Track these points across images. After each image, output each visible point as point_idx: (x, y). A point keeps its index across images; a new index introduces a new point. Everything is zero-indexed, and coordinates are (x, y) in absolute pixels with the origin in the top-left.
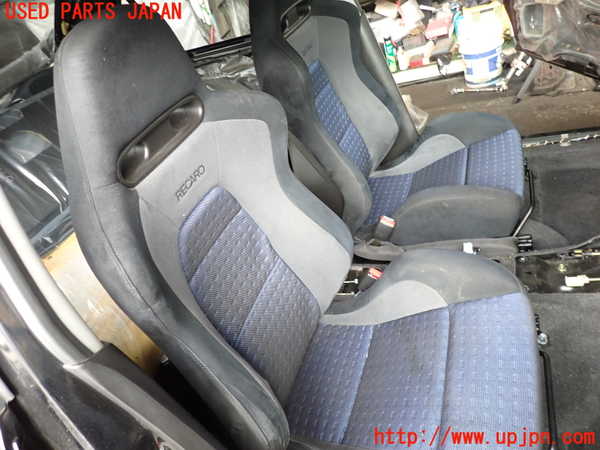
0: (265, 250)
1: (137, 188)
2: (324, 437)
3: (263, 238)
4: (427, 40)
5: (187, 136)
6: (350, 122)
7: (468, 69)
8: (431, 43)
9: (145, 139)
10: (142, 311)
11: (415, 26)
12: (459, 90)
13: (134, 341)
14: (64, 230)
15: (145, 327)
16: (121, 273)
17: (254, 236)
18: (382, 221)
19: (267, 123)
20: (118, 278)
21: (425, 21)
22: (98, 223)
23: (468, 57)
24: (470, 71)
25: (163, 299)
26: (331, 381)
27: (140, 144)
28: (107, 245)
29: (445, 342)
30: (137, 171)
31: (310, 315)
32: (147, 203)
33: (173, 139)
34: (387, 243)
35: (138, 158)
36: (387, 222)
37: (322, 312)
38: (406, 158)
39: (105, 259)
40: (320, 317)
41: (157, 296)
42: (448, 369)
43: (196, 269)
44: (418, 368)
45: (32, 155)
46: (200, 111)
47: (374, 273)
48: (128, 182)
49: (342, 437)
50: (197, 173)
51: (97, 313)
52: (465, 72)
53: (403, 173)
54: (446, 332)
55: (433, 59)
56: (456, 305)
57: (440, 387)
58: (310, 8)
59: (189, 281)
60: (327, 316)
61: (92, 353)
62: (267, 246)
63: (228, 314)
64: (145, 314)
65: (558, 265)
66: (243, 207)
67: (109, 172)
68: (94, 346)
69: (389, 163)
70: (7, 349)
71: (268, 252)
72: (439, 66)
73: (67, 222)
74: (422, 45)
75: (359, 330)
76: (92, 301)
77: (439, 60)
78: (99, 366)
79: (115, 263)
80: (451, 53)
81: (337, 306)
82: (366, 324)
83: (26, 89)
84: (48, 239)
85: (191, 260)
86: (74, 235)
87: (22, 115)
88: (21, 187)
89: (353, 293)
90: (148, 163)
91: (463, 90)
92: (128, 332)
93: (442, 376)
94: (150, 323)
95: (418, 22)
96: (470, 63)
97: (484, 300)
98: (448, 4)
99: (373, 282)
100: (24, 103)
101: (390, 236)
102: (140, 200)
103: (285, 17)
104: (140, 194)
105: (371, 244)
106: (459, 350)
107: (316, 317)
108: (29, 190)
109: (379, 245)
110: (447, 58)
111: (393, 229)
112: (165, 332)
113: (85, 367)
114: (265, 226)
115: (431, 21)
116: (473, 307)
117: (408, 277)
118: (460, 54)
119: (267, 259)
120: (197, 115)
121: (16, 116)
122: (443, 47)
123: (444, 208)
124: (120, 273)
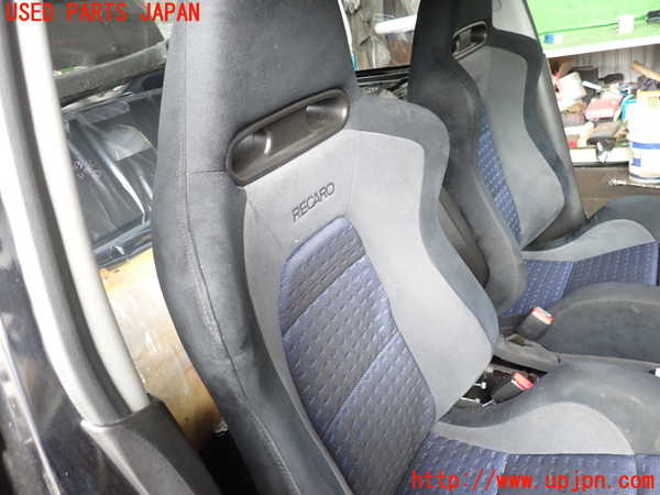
0: (382, 316)
1: (246, 188)
3: (383, 300)
4: (587, 121)
5: (322, 141)
6: (504, 182)
7: (635, 160)
8: (590, 125)
9: (270, 126)
10: (218, 362)
11: (574, 102)
12: (620, 182)
13: (189, 396)
14: (141, 242)
15: (213, 387)
16: (202, 296)
17: (373, 294)
18: (535, 313)
19: (425, 147)
20: (195, 303)
21: (586, 100)
22: (185, 218)
23: (636, 145)
24: (637, 162)
25: (251, 350)
27: (261, 132)
28: (192, 251)
30: (251, 166)
31: (421, 418)
32: (255, 211)
33: (303, 140)
34: (533, 343)
35: (256, 150)
36: (541, 316)
37: (438, 417)
38: (566, 242)
39: (184, 269)
40: (433, 423)
41: (244, 346)
43: (295, 321)
45: (128, 153)
46: (344, 112)
47: (520, 380)
48: (237, 176)
50: (324, 191)
51: (154, 351)
52: (631, 162)
53: (560, 259)
55: (592, 142)
56: (649, 456)
58: (485, 35)
59: (283, 334)
60: (440, 423)
61: (129, 411)
62: (386, 311)
63: (322, 391)
64: (220, 367)
66: (368, 252)
67: (216, 154)
68: (135, 401)
69: (541, 244)
70: (6, 378)
71: (386, 319)
72: (597, 151)
73: (145, 234)
74: (579, 125)
75: (487, 455)
76: (152, 336)
77: (598, 144)
78: (135, 435)
79: (196, 280)
80: (615, 139)
81: (457, 415)
82: (497, 449)
83: (139, 84)
84: (120, 249)
85: (290, 307)
86: (151, 250)
87: (128, 110)
88: (106, 185)
89: (478, 401)
90: (266, 161)
91: (624, 183)
92: (185, 385)
94: (223, 382)
95: (577, 100)
96: (638, 153)
98: (617, 84)
99: (518, 393)
100: (132, 96)
101: (541, 335)
102: (248, 205)
103: (458, 36)
104: (249, 198)
105: (510, 341)
107: (429, 422)
108: (114, 190)
109: (523, 345)
110: (610, 143)
111: (548, 326)
112: (241, 401)
113: (114, 431)
114: (390, 286)
115: (593, 100)
117: (577, 398)
118: (627, 141)
119: (382, 328)
120: (341, 117)
121: (122, 109)
122: (605, 130)
123: (631, 311)
124: (200, 296)
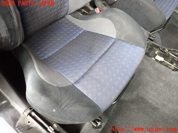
2: (39, 54)
26: (56, 38)
29: (106, 49)
42: (100, 58)
44: (90, 51)
49: (46, 58)
54: (108, 46)
57: (93, 62)
65: (156, 51)
75: (78, 28)
82: (82, 28)
93: (97, 59)
97: (130, 44)
99: (95, 13)
106: (109, 55)
107: (65, 13)
109: (106, 6)
116: (124, 44)
